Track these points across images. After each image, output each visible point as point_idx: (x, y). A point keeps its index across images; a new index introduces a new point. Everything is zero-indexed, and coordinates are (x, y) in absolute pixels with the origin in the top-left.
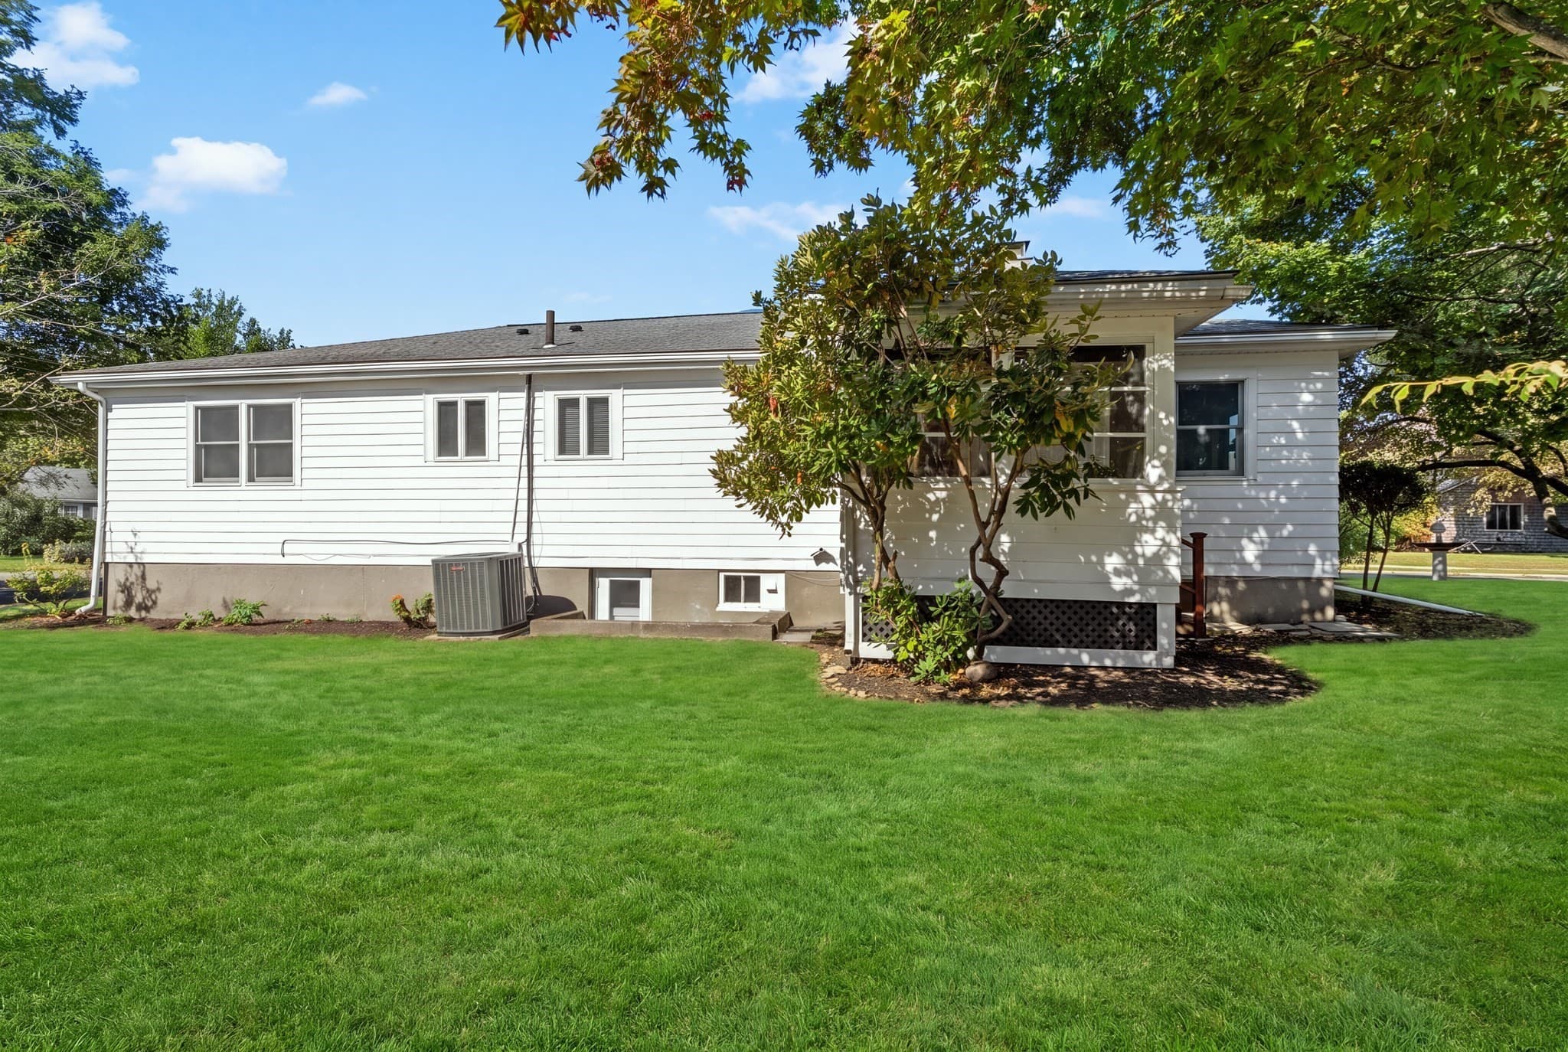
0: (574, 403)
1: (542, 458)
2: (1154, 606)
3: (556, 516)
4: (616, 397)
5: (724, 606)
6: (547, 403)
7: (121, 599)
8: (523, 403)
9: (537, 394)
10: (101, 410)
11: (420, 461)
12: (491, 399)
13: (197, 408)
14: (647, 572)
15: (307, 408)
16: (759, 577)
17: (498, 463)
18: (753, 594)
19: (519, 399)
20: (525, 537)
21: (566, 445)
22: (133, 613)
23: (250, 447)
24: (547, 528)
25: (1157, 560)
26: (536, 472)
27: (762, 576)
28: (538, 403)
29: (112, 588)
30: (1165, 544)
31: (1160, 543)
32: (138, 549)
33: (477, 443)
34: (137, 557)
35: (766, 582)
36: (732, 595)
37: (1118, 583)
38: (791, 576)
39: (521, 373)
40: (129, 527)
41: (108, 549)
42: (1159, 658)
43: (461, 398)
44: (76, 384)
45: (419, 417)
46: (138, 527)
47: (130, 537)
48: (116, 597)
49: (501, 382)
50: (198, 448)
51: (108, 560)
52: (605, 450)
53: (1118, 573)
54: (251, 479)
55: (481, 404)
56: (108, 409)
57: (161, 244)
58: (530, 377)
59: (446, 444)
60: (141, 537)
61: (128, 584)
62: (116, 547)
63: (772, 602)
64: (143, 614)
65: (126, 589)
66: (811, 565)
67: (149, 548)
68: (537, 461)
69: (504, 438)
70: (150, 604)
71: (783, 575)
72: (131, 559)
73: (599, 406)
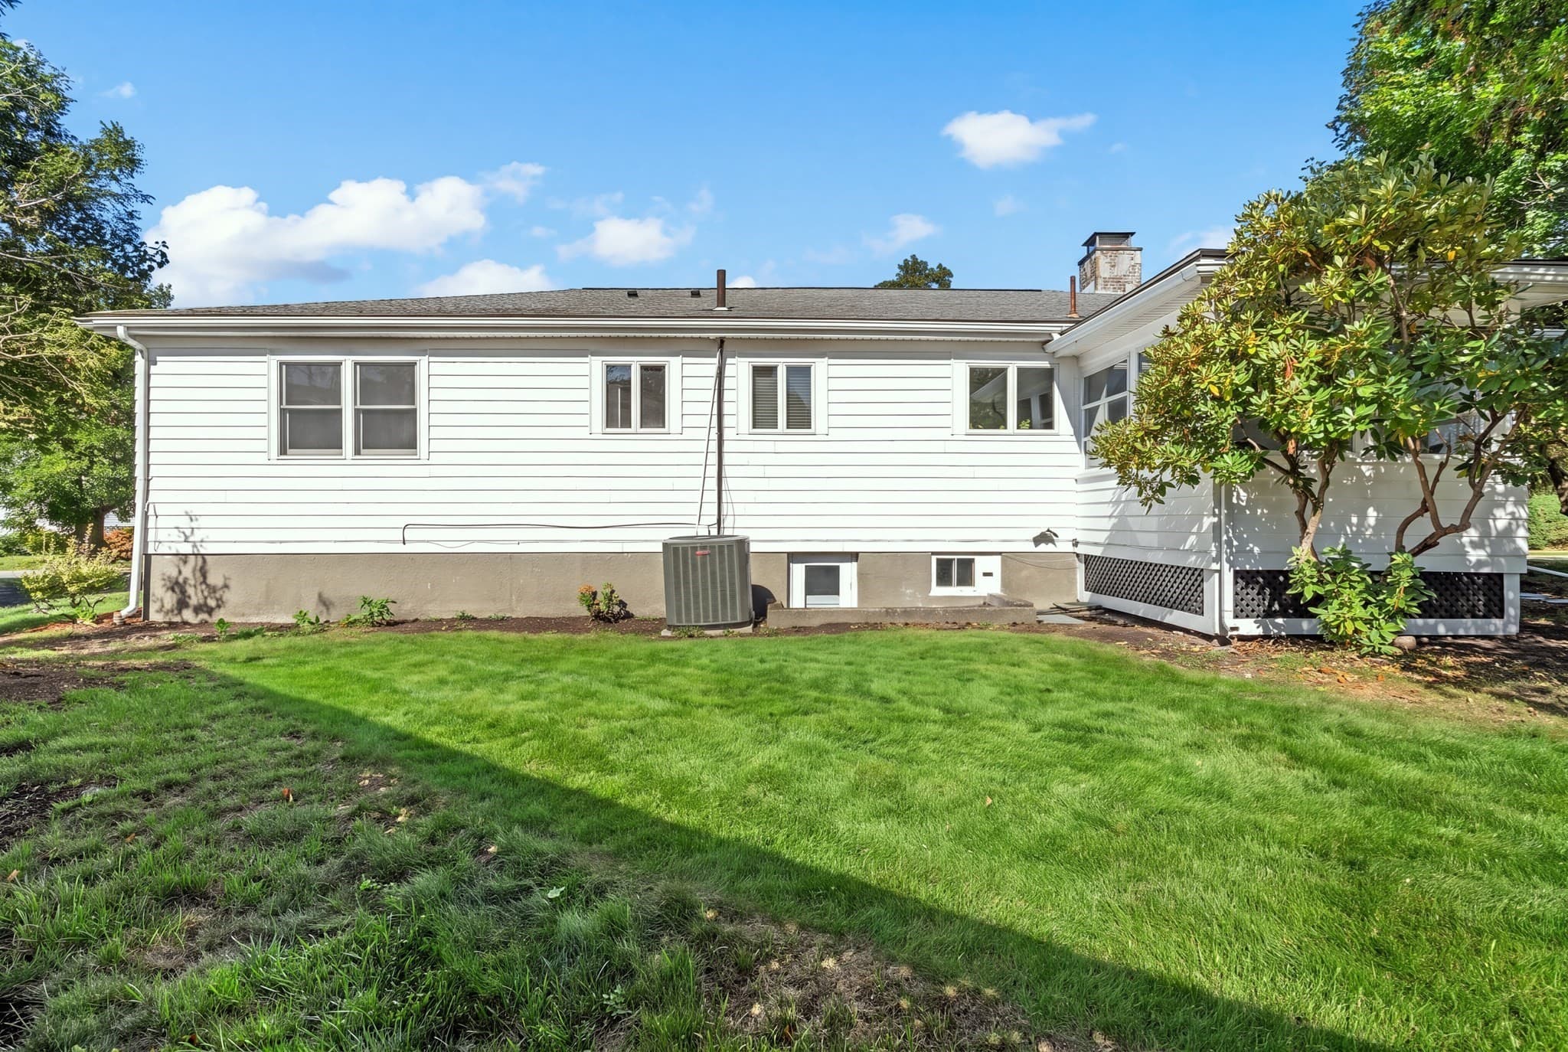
0: (771, 371)
1: (734, 431)
2: (1500, 576)
3: (750, 497)
4: (821, 369)
5: (937, 591)
6: (740, 370)
7: (170, 600)
8: (713, 370)
9: (729, 361)
10: (140, 362)
11: (584, 433)
12: (674, 366)
13: (281, 364)
14: (854, 556)
15: (436, 368)
16: (973, 560)
17: (680, 437)
18: (966, 579)
19: (710, 366)
20: (714, 520)
21: (762, 417)
22: (188, 615)
23: (357, 412)
24: (739, 509)
25: (1508, 534)
26: (726, 447)
27: (977, 558)
28: (729, 371)
29: (157, 588)
30: (1514, 518)
31: (1509, 517)
32: (198, 536)
33: (654, 414)
34: (195, 546)
35: (981, 565)
36: (944, 579)
37: (1475, 555)
38: (1008, 558)
39: (712, 335)
40: (180, 509)
41: (151, 537)
42: (1505, 626)
43: (636, 363)
44: (114, 328)
45: (584, 382)
46: (195, 510)
47: (184, 522)
48: (163, 597)
49: (691, 346)
50: (283, 412)
51: (151, 551)
52: (807, 424)
53: (1475, 545)
54: (357, 452)
55: (660, 369)
56: (151, 362)
57: (133, 163)
58: (722, 341)
59: (616, 415)
60: (202, 522)
61: (181, 580)
62: (162, 535)
63: (987, 585)
64: (203, 616)
65: (177, 586)
66: (1030, 547)
67: (213, 535)
68: (727, 434)
69: (688, 408)
70: (212, 603)
71: (999, 557)
72: (187, 548)
73: (799, 376)
